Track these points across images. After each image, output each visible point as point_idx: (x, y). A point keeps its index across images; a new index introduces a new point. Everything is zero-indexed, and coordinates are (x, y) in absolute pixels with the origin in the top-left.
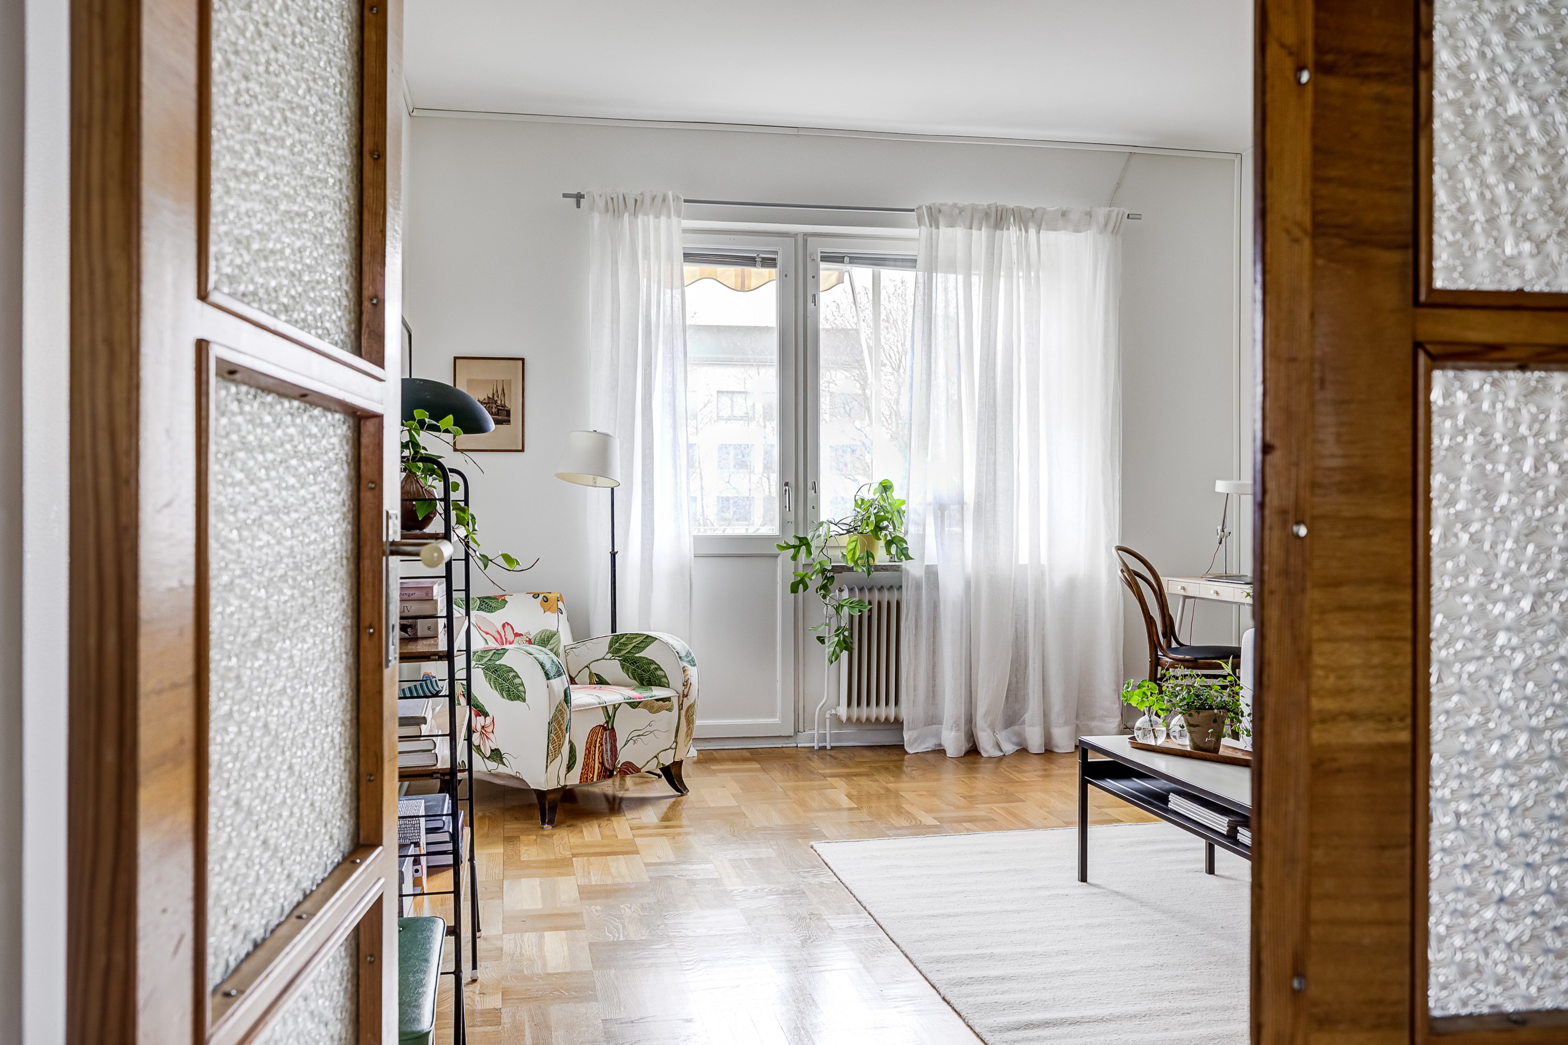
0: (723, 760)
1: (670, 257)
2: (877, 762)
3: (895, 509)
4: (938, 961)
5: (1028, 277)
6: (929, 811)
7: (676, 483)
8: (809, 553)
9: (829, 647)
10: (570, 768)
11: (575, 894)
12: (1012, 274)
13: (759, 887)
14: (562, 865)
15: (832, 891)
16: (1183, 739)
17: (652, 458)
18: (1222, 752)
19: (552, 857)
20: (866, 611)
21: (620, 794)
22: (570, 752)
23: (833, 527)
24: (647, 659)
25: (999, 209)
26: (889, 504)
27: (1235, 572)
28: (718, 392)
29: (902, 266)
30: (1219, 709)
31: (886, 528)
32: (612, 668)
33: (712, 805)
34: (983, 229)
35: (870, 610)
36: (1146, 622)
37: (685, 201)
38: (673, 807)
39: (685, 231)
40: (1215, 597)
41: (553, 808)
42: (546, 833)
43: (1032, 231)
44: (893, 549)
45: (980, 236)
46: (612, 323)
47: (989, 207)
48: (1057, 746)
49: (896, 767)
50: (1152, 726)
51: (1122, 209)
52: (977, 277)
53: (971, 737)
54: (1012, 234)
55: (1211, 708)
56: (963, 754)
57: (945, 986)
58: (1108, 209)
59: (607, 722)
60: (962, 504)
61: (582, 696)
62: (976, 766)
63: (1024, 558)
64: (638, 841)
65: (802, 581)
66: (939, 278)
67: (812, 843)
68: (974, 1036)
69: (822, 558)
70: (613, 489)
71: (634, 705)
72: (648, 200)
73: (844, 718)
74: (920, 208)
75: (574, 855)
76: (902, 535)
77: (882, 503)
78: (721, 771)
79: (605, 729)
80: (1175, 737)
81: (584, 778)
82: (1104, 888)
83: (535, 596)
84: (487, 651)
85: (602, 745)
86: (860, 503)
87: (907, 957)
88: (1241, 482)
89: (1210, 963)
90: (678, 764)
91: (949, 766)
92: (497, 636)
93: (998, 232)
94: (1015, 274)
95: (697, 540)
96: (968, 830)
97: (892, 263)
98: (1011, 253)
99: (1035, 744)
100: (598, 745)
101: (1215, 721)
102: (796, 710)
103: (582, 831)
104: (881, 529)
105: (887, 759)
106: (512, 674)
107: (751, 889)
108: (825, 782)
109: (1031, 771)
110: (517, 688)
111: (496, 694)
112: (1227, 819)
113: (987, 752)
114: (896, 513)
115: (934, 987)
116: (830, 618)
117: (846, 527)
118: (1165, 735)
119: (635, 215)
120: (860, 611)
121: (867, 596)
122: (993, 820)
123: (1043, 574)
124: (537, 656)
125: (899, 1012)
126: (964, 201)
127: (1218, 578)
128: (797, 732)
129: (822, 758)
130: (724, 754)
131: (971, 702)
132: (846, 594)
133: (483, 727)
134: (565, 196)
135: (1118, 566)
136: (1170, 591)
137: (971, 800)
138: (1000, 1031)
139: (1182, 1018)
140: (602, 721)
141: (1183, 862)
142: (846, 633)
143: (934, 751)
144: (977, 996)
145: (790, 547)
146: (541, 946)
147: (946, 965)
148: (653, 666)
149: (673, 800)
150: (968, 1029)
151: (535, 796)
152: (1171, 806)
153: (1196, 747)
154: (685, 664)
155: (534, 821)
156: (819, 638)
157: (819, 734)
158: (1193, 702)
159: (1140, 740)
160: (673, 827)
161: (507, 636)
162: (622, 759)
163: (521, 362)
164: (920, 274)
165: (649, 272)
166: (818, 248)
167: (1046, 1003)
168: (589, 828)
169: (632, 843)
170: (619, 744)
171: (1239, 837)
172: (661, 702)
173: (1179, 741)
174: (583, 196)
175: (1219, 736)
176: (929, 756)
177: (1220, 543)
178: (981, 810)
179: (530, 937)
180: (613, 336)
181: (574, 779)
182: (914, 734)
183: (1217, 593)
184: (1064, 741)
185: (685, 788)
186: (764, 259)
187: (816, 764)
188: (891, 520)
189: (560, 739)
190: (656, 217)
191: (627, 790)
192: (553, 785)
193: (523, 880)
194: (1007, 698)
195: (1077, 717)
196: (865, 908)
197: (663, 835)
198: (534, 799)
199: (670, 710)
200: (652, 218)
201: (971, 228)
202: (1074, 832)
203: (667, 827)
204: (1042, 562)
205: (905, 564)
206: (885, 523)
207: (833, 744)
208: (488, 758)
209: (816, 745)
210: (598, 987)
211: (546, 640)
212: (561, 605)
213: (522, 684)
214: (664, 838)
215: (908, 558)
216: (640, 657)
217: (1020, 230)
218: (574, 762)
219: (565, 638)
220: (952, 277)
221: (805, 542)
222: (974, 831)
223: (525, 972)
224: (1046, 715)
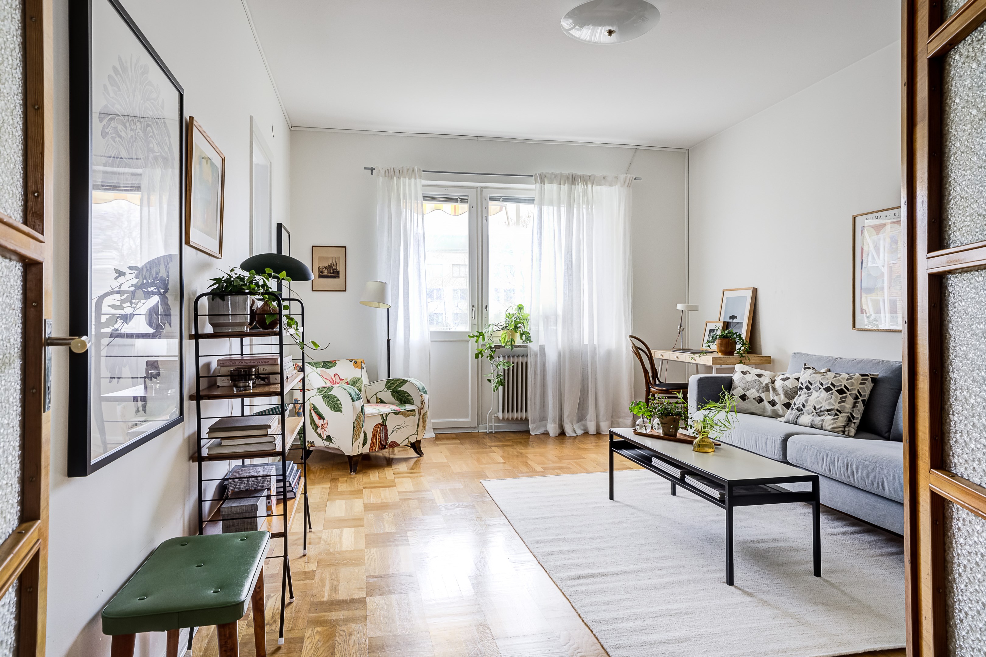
0: (443, 439)
1: (416, 198)
2: (516, 439)
3: (525, 318)
4: (537, 542)
5: (587, 209)
6: (539, 464)
7: (421, 306)
8: (484, 339)
9: (493, 384)
10: (364, 444)
11: (362, 508)
12: (580, 206)
13: (453, 504)
14: (358, 493)
15: (489, 505)
16: (659, 430)
17: (408, 294)
18: (678, 436)
19: (353, 489)
20: (511, 366)
21: (392, 456)
22: (364, 437)
23: (495, 327)
24: (404, 391)
25: (574, 176)
26: (522, 316)
27: (687, 347)
28: (453, 265)
29: (528, 203)
30: (676, 415)
31: (520, 327)
32: (387, 395)
33: (435, 461)
34: (566, 185)
35: (513, 366)
36: (644, 372)
37: (423, 171)
38: (417, 462)
39: (423, 186)
40: (677, 359)
41: (356, 464)
42: (352, 476)
43: (589, 186)
44: (524, 337)
45: (565, 188)
46: (388, 230)
47: (569, 174)
48: (603, 431)
49: (525, 442)
50: (644, 423)
51: (632, 175)
52: (563, 208)
53: (561, 427)
54: (580, 187)
55: (672, 415)
56: (557, 435)
57: (540, 556)
58: (625, 175)
59: (383, 422)
60: (556, 316)
61: (370, 409)
62: (564, 441)
63: (586, 341)
64: (396, 480)
65: (480, 353)
66: (545, 208)
67: (481, 481)
68: (553, 583)
69: (490, 342)
70: (388, 309)
71: (396, 413)
72: (405, 171)
73: (501, 418)
74: (536, 174)
75: (364, 488)
76: (528, 331)
77: (519, 315)
78: (441, 444)
79: (382, 425)
80: (655, 429)
81: (371, 448)
82: (621, 503)
83: (351, 361)
84: (324, 388)
85: (380, 433)
86: (508, 315)
87: (522, 540)
88: (689, 305)
89: (672, 542)
90: (419, 442)
91: (551, 441)
92: (331, 380)
93: (573, 186)
94: (581, 206)
95: (432, 333)
96: (557, 473)
97: (523, 201)
98: (579, 196)
99: (592, 430)
100: (378, 433)
101: (674, 421)
102: (478, 414)
103: (370, 475)
104: (518, 328)
105: (521, 438)
106: (336, 399)
107: (449, 505)
108: (490, 450)
109: (590, 444)
110: (338, 406)
111: (328, 409)
112: (680, 471)
113: (569, 434)
114: (525, 320)
115: (535, 557)
116: (494, 371)
117: (502, 327)
118: (650, 428)
119: (399, 177)
120: (508, 367)
121: (511, 360)
122: (570, 468)
123: (595, 349)
124: (348, 390)
125: (517, 570)
126: (557, 171)
127: (678, 350)
128: (478, 425)
129: (489, 437)
130: (443, 436)
131: (561, 410)
132: (501, 359)
133: (322, 425)
134: (365, 168)
135: (631, 345)
136: (656, 357)
137: (561, 458)
138: (566, 580)
139: (657, 572)
140: (380, 421)
141: (661, 489)
142: (502, 378)
143: (544, 434)
144: (556, 561)
145: (474, 336)
146: (341, 536)
147: (541, 545)
148: (406, 395)
149: (416, 459)
150: (550, 579)
151: (347, 458)
152: (653, 463)
153: (665, 434)
154: (422, 393)
155: (347, 471)
156: (488, 380)
157: (489, 426)
158: (664, 412)
159: (639, 431)
160: (414, 473)
161: (336, 380)
162: (390, 440)
163: (344, 248)
164: (536, 206)
165: (406, 205)
166: (488, 194)
167: (590, 565)
168: (374, 474)
169: (393, 481)
170: (389, 433)
171: (686, 480)
172: (410, 412)
173: (657, 431)
174: (374, 169)
175: (676, 429)
176: (541, 436)
177: (679, 334)
178: (565, 464)
179: (336, 531)
180: (388, 236)
181: (366, 450)
182: (535, 425)
183: (678, 358)
184: (605, 428)
185: (422, 453)
186: (462, 199)
187: (487, 441)
188: (522, 323)
189: (359, 430)
190: (409, 179)
191: (395, 454)
192: (356, 453)
193: (337, 501)
194: (579, 408)
195: (612, 417)
196: (504, 514)
197: (409, 477)
198: (347, 460)
199: (414, 416)
200: (407, 179)
201: (560, 184)
202: (608, 474)
203: (411, 473)
204: (595, 343)
205: (529, 344)
206: (520, 325)
207: (496, 431)
208: (325, 440)
209: (487, 431)
210: (367, 558)
211: (355, 382)
212: (363, 365)
213: (341, 404)
214: (409, 479)
215: (531, 341)
216: (400, 390)
217: (584, 185)
218: (366, 442)
219: (365, 381)
220: (551, 208)
221: (482, 334)
222: (560, 474)
223: (331, 550)
224: (597, 416)
